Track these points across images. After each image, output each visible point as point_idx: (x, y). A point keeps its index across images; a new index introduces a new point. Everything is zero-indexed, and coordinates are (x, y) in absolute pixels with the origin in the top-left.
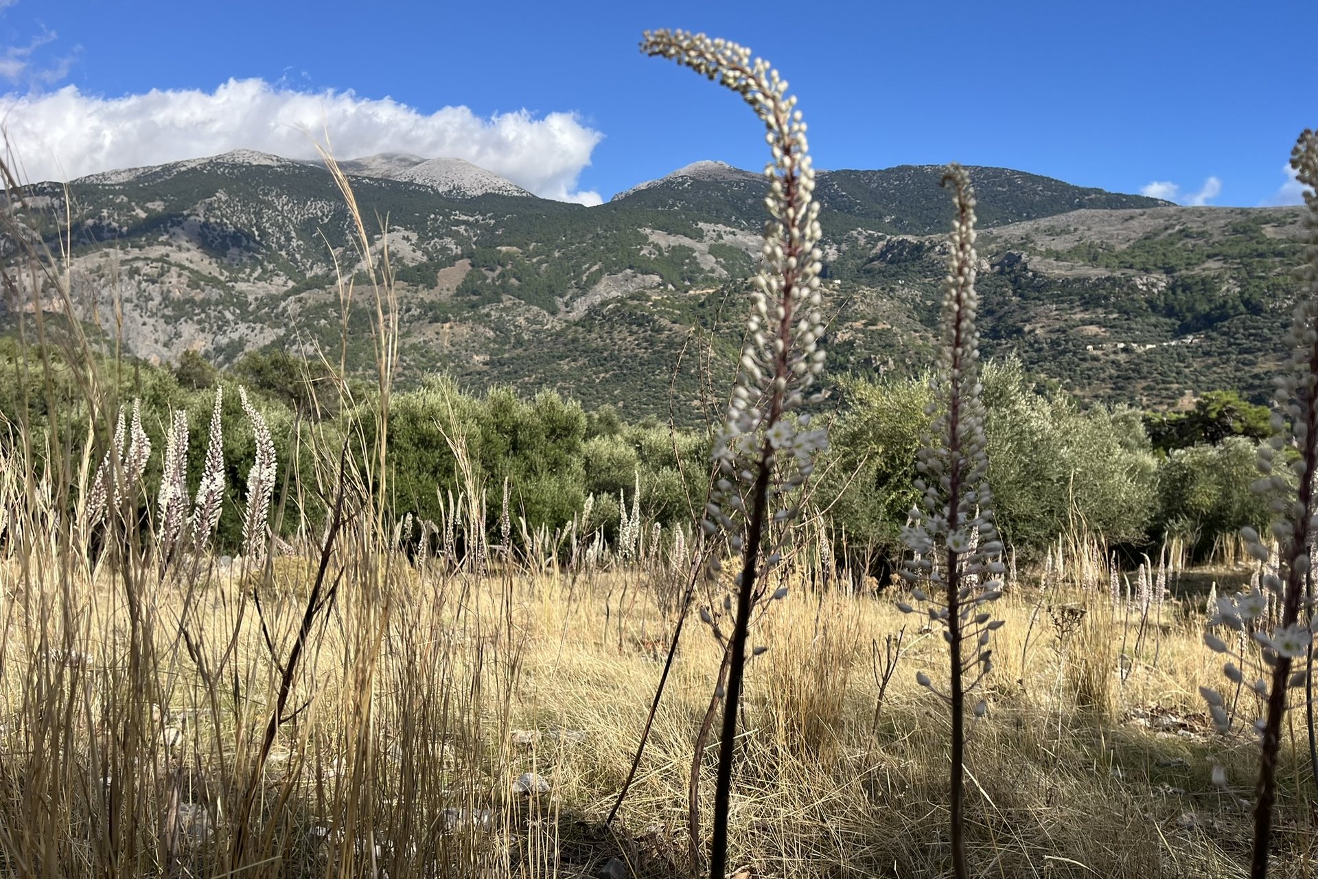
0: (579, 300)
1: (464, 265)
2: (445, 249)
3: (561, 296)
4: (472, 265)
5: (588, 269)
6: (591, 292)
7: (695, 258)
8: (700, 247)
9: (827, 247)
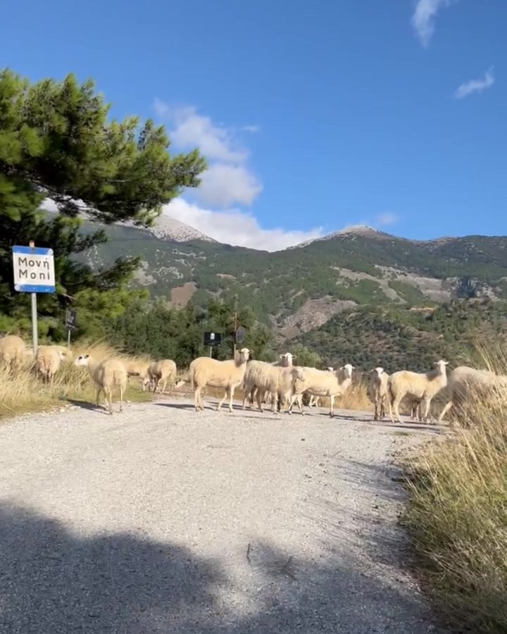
0: (289, 318)
1: (190, 287)
2: (170, 274)
3: (274, 314)
4: (198, 287)
5: (294, 294)
6: (298, 312)
7: (381, 289)
8: (383, 283)
9: (484, 288)
